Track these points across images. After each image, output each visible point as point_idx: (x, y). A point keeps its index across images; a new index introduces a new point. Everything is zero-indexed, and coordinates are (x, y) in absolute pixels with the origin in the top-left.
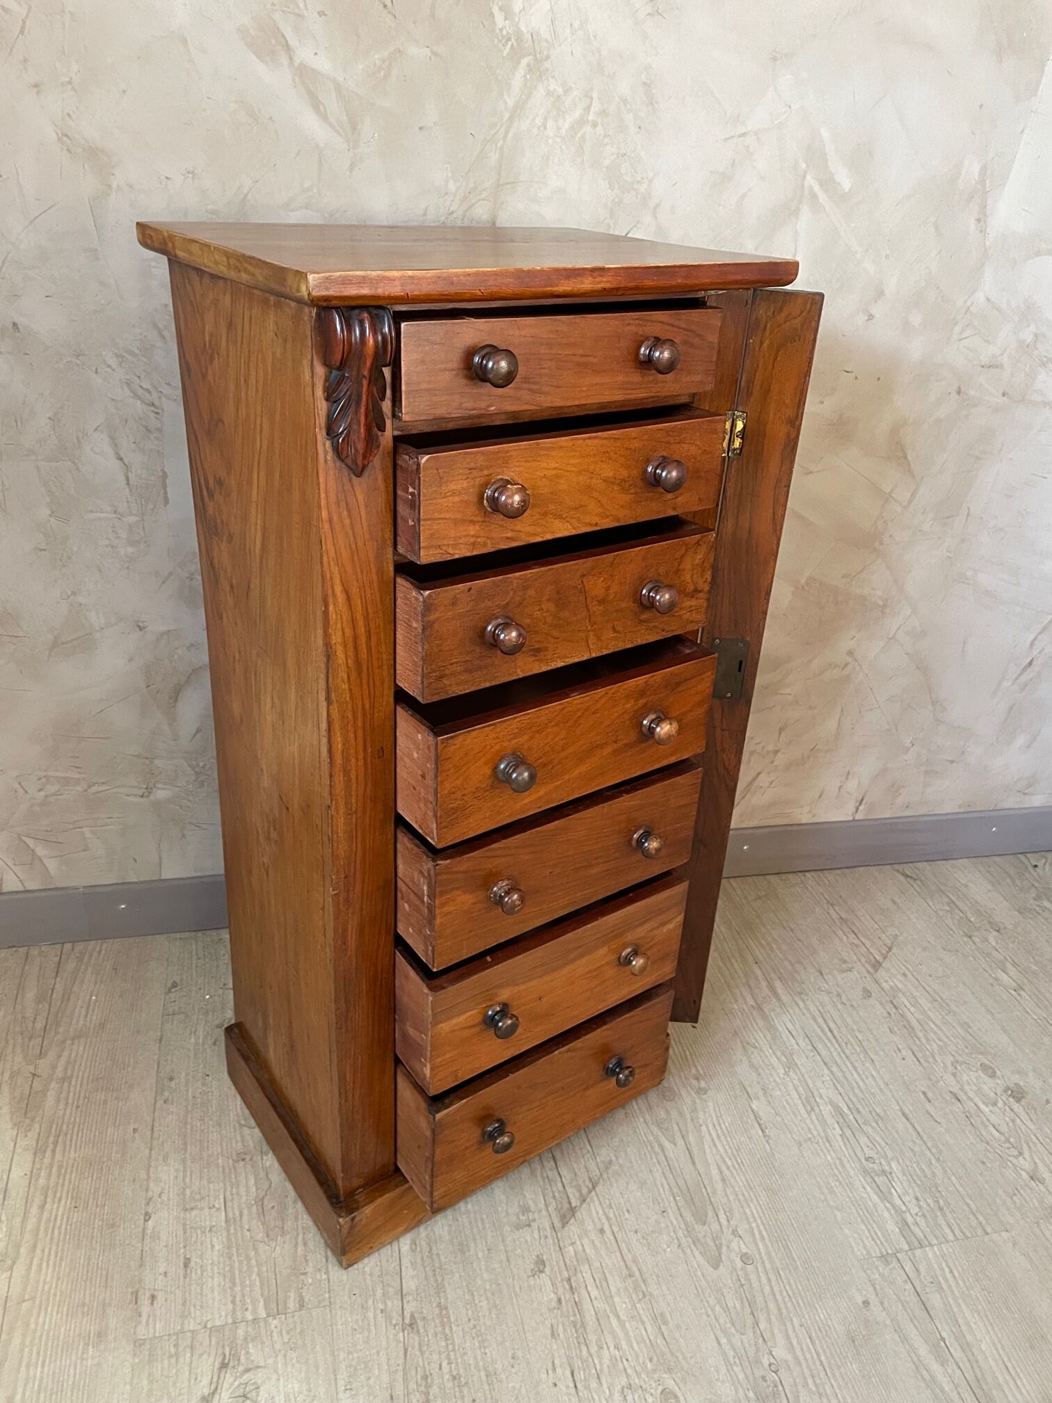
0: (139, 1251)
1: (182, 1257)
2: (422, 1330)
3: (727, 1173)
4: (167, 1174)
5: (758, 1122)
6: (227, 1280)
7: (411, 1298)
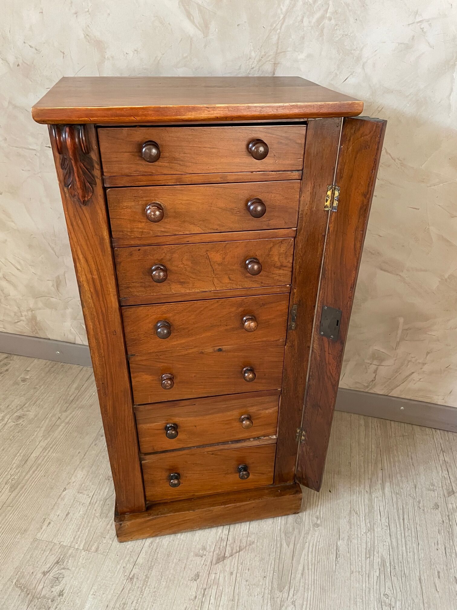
0: (55, 503)
1: (67, 511)
2: (134, 583)
3: (306, 571)
4: (80, 475)
5: (336, 552)
6: (77, 527)
7: (137, 567)
